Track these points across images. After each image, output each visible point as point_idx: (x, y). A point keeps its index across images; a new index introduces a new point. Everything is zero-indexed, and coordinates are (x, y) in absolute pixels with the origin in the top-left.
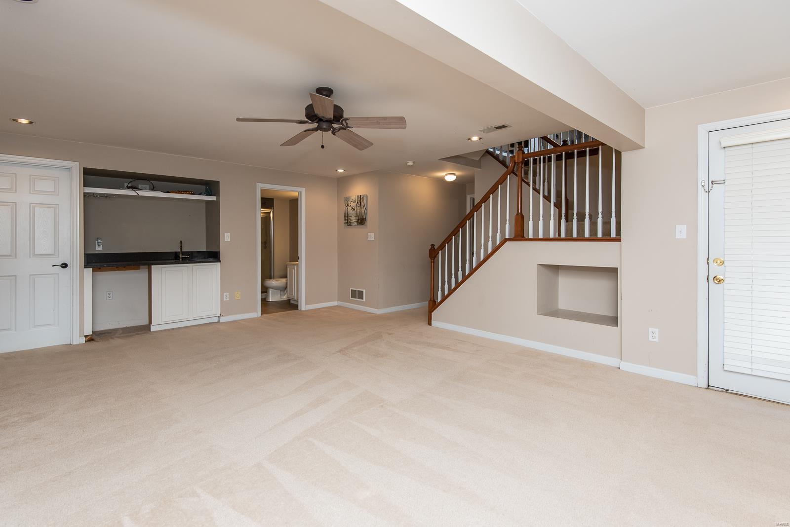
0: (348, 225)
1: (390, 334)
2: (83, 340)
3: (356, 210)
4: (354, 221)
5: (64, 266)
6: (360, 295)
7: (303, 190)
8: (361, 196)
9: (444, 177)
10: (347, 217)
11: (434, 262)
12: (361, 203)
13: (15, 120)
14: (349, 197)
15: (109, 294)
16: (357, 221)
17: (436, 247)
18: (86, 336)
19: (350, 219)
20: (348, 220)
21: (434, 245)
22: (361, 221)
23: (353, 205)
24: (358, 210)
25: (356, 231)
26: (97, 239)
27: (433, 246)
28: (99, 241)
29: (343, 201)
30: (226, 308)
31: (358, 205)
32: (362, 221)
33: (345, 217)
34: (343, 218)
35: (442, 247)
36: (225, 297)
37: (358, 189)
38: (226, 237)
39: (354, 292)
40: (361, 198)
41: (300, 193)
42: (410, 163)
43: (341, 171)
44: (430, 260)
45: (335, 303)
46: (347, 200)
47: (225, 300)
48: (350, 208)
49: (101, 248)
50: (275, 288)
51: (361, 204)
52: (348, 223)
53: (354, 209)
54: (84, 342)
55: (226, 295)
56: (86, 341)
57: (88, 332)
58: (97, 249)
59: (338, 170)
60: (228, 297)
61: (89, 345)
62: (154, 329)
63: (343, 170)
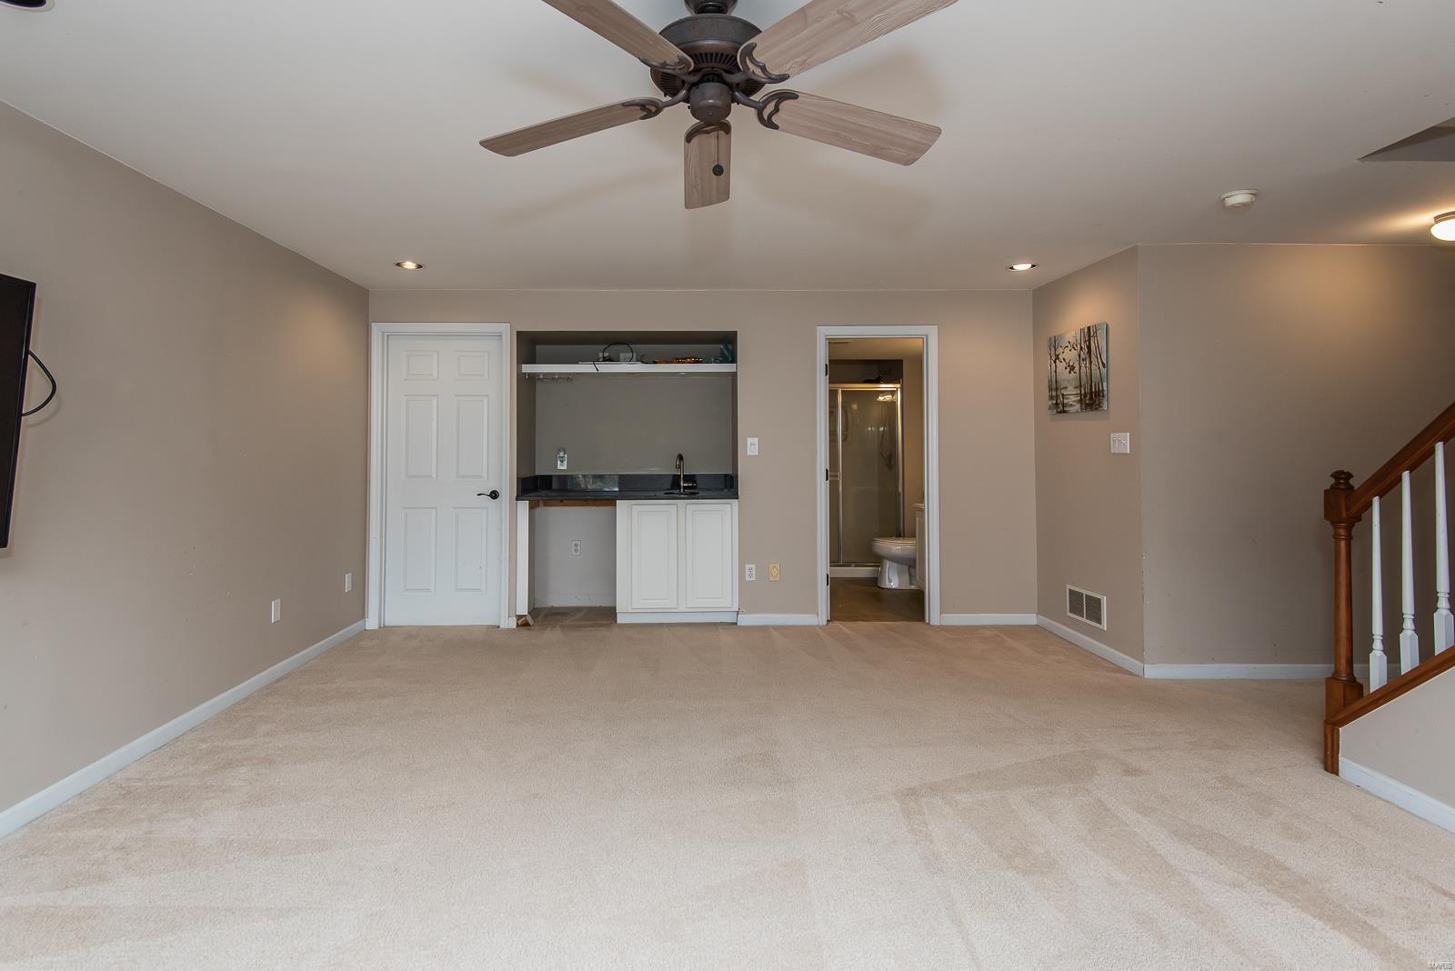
0: (1058, 412)
1: (1130, 771)
2: (513, 623)
3: (1077, 369)
4: (1072, 399)
5: (494, 495)
6: (1092, 609)
7: (932, 332)
8: (1089, 328)
9: (1426, 231)
10: (1057, 389)
11: (1349, 538)
12: (1089, 347)
13: (398, 265)
14: (1061, 336)
15: (576, 545)
16: (1080, 401)
17: (1356, 483)
18: (519, 617)
19: (1063, 395)
20: (1057, 397)
21: (1349, 476)
22: (1091, 399)
23: (1070, 355)
24: (1083, 369)
25: (1081, 425)
26: (559, 451)
27: (1342, 477)
28: (562, 454)
29: (1046, 348)
30: (750, 596)
31: (1083, 356)
32: (1093, 399)
33: (1050, 390)
34: (1046, 393)
35: (1385, 483)
36: (747, 572)
37: (1083, 312)
38: (750, 446)
39: (1075, 597)
40: (1089, 334)
41: (925, 338)
42: (1239, 198)
43: (1022, 267)
44: (1331, 529)
45: (1031, 619)
46: (1054, 344)
47: (748, 579)
48: (1064, 365)
49: (565, 467)
50: (894, 559)
51: (1089, 352)
52: (1059, 407)
53: (1072, 368)
54: (515, 627)
55: (750, 569)
56: (518, 626)
57: (523, 609)
58: (559, 467)
59: (1015, 267)
60: (754, 573)
61: (524, 632)
62: (621, 619)
63: (1030, 265)
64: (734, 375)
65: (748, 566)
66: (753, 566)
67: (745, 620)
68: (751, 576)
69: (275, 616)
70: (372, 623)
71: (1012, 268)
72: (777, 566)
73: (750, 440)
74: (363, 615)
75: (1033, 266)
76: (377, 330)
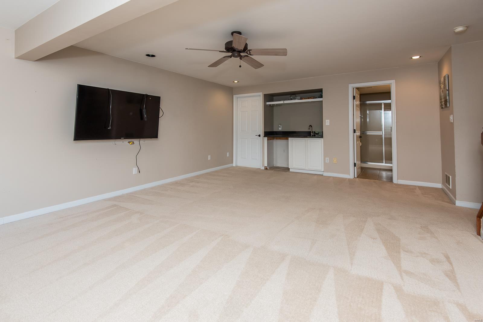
0: (442, 108)
2: (263, 168)
5: (259, 136)
6: (449, 181)
7: (393, 82)
12: (445, 84)
13: (233, 81)
14: (441, 80)
15: (284, 150)
18: (265, 167)
26: (279, 125)
28: (280, 126)
30: (327, 167)
36: (326, 160)
37: (445, 70)
38: (327, 123)
39: (446, 177)
40: (445, 79)
41: (391, 85)
42: (460, 29)
43: (416, 57)
46: (440, 83)
47: (326, 162)
49: (281, 129)
54: (264, 169)
55: (327, 159)
56: (265, 169)
57: (266, 165)
58: (279, 129)
59: (413, 58)
60: (328, 160)
61: (266, 170)
62: (291, 170)
63: (419, 57)
64: (322, 101)
65: (326, 158)
66: (328, 158)
67: (326, 174)
68: (328, 161)
69: (209, 159)
70: (234, 165)
71: (412, 58)
72: (336, 159)
73: (327, 121)
74: (232, 163)
75: (420, 57)
76: (234, 96)
